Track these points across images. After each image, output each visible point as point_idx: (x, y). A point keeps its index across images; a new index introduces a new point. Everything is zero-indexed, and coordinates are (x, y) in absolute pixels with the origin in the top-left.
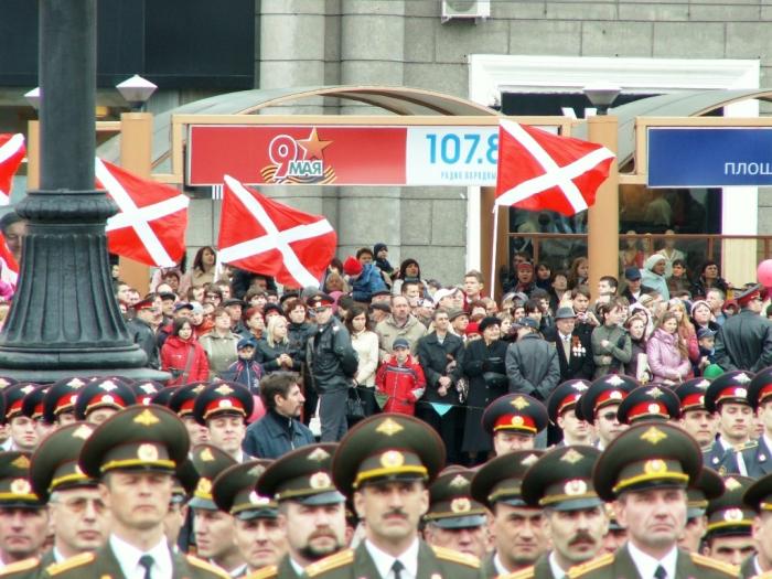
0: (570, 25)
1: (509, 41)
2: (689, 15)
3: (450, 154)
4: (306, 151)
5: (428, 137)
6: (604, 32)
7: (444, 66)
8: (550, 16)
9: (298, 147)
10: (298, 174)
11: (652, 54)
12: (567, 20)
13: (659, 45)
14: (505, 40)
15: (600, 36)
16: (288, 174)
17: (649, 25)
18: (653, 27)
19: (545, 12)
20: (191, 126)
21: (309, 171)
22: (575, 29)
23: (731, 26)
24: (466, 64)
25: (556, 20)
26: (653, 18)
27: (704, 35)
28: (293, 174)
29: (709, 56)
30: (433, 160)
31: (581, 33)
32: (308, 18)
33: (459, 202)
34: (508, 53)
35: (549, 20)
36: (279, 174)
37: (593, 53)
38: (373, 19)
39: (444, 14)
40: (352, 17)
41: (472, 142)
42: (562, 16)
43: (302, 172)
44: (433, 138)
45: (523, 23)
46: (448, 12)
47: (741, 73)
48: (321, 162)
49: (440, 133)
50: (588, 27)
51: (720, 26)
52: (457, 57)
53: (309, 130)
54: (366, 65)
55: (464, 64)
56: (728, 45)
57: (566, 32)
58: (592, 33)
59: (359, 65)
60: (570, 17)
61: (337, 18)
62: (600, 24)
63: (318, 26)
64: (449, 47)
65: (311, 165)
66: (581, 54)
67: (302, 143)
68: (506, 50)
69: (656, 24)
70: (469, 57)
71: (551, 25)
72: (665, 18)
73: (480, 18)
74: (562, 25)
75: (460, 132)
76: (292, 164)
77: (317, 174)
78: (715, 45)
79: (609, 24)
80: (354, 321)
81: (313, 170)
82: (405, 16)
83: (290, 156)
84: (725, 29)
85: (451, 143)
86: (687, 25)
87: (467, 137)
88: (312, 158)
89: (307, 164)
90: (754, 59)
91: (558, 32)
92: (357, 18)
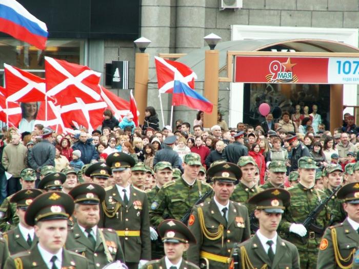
0: (276, 12)
1: (249, 19)
2: (327, 8)
3: (347, 70)
4: (285, 68)
5: (338, 62)
6: (290, 15)
7: (220, 30)
8: (267, 8)
9: (282, 66)
10: (282, 78)
11: (311, 26)
12: (274, 10)
13: (314, 21)
14: (247, 19)
15: (288, 17)
16: (277, 78)
17: (310, 12)
18: (312, 13)
19: (265, 6)
20: (236, 56)
21: (286, 77)
22: (278, 14)
23: (346, 14)
24: (230, 29)
25: (269, 10)
26: (312, 9)
27: (334, 17)
28: (279, 78)
29: (336, 27)
30: (339, 73)
31: (281, 16)
32: (164, 8)
33: (226, 91)
34: (249, 24)
35: (267, 10)
36: (274, 78)
37: (286, 25)
38: (193, 8)
39: (222, 7)
40: (183, 8)
41: (356, 64)
42: (272, 8)
43: (283, 77)
44: (339, 62)
45: (255, 11)
46: (224, 6)
47: (349, 35)
48: (291, 73)
49: (343, 60)
50: (283, 13)
51: (341, 13)
52: (226, 26)
53: (287, 59)
54: (189, 29)
55: (229, 29)
56: (344, 22)
57: (274, 15)
58: (285, 16)
59: (186, 29)
60: (276, 8)
61: (175, 8)
62: (289, 12)
63: (167, 11)
64: (223, 22)
65: (287, 74)
66: (280, 25)
67: (284, 65)
68: (247, 22)
69: (313, 12)
70: (231, 26)
71: (267, 12)
72: (317, 9)
73: (237, 9)
74: (272, 12)
75: (351, 60)
76: (279, 74)
77: (290, 78)
78: (339, 22)
79: (292, 12)
80: (328, 143)
81: (288, 76)
82: (206, 8)
83: (279, 70)
84: (343, 14)
85: (347, 65)
86: (327, 12)
87: (354, 62)
88: (288, 71)
89: (285, 74)
90: (356, 28)
91: (270, 15)
92: (185, 8)
